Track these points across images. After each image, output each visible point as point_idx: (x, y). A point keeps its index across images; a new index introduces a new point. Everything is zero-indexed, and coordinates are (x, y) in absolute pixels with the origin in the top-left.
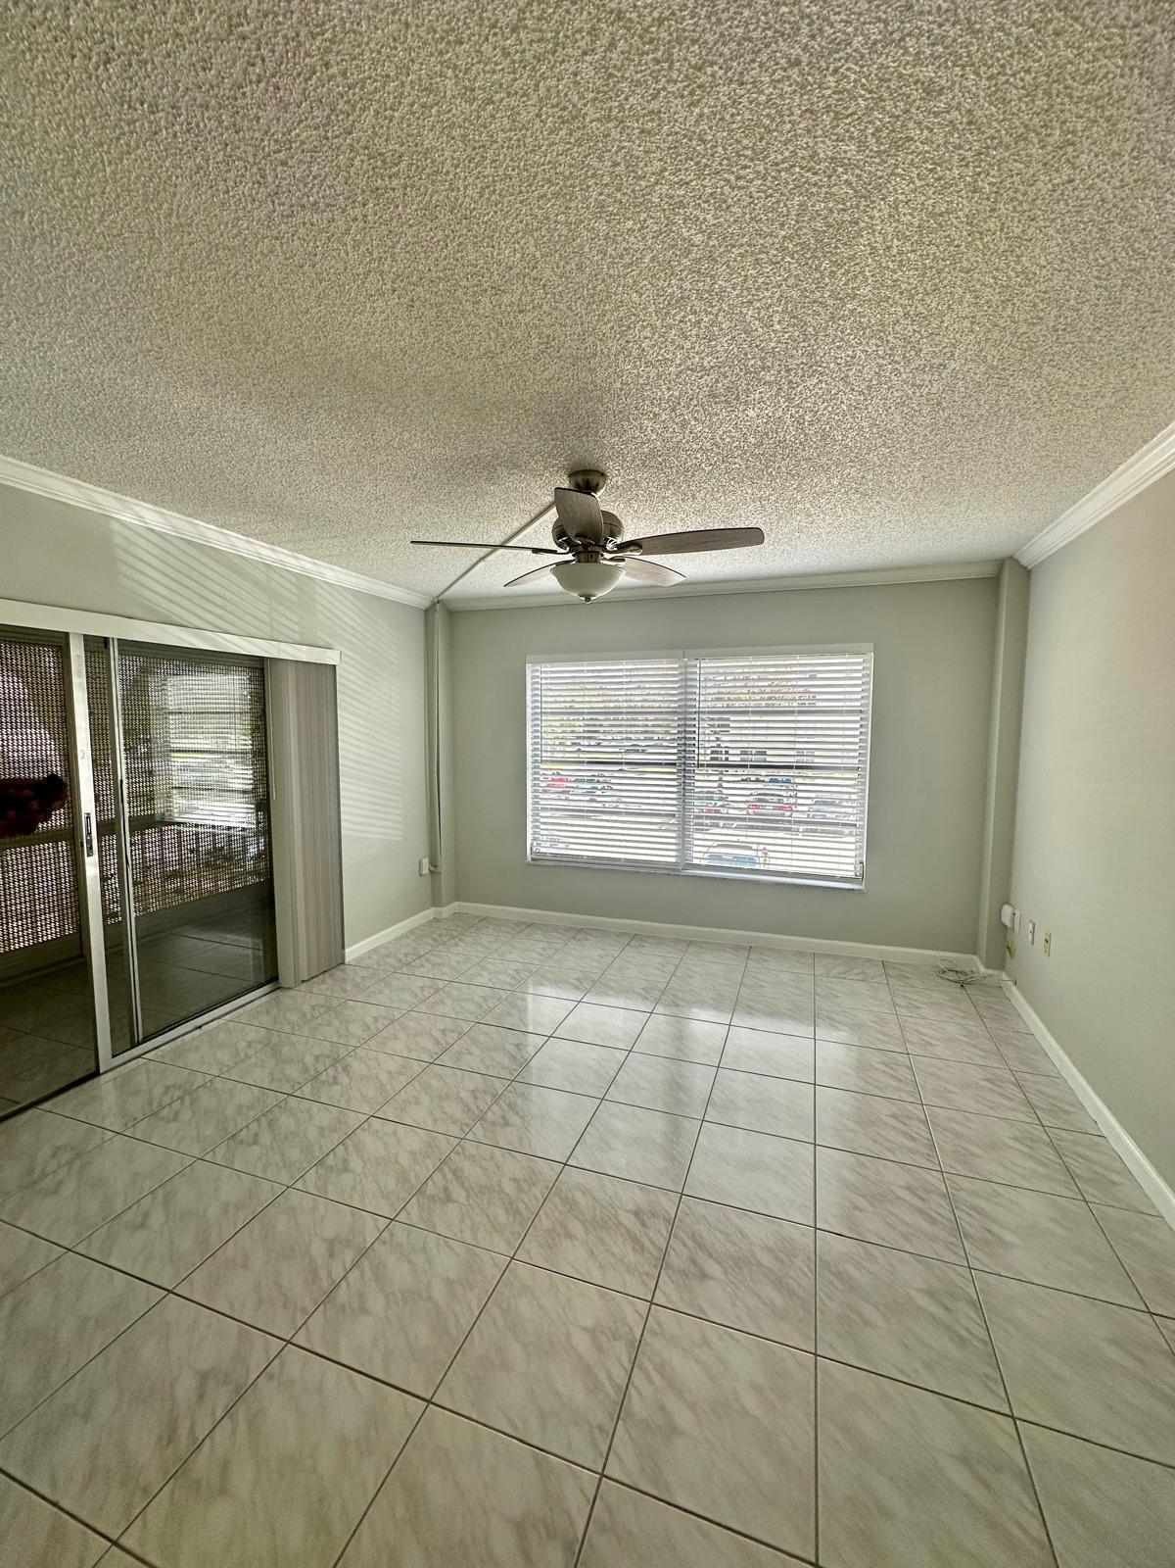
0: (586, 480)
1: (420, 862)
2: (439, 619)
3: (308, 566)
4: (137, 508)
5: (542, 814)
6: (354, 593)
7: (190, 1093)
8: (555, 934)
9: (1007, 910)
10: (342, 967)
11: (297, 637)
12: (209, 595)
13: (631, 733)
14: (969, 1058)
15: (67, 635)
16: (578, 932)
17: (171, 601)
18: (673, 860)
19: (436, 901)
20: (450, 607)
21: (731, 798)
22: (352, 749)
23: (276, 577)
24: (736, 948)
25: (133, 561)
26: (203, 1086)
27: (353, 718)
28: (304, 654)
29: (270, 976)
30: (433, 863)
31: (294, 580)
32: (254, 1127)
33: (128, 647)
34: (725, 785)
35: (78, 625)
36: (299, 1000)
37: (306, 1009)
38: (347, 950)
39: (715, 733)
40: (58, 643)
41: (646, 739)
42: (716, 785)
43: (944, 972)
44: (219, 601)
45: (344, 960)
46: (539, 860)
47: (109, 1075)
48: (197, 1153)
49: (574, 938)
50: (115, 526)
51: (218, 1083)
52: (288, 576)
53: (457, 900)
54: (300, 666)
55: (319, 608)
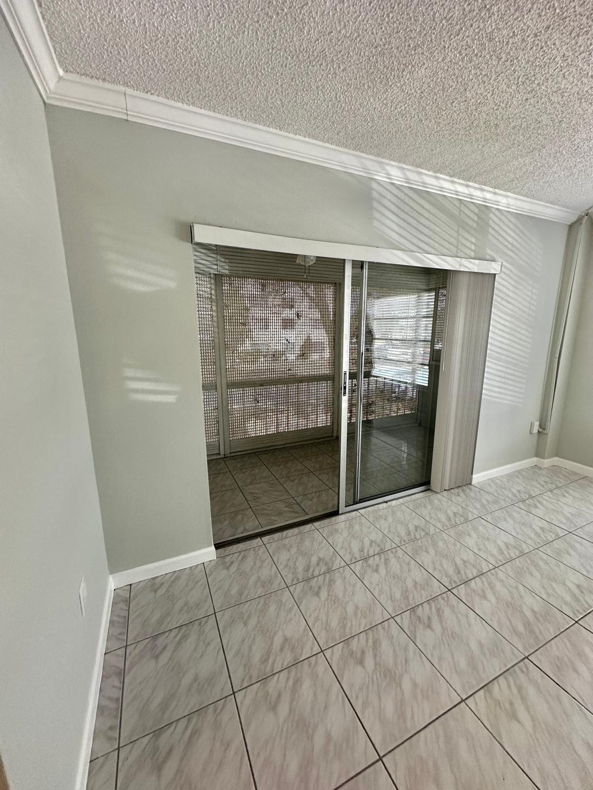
1: (532, 425)
4: (388, 168)
10: (469, 485)
15: (344, 260)
17: (400, 235)
19: (539, 453)
23: (465, 210)
27: (504, 316)
28: (474, 266)
29: (425, 482)
30: (542, 426)
31: (476, 210)
35: (350, 254)
36: (440, 500)
38: (474, 476)
44: (426, 231)
45: (471, 481)
47: (342, 515)
52: (473, 207)
53: (557, 455)
54: (472, 276)
55: (491, 231)
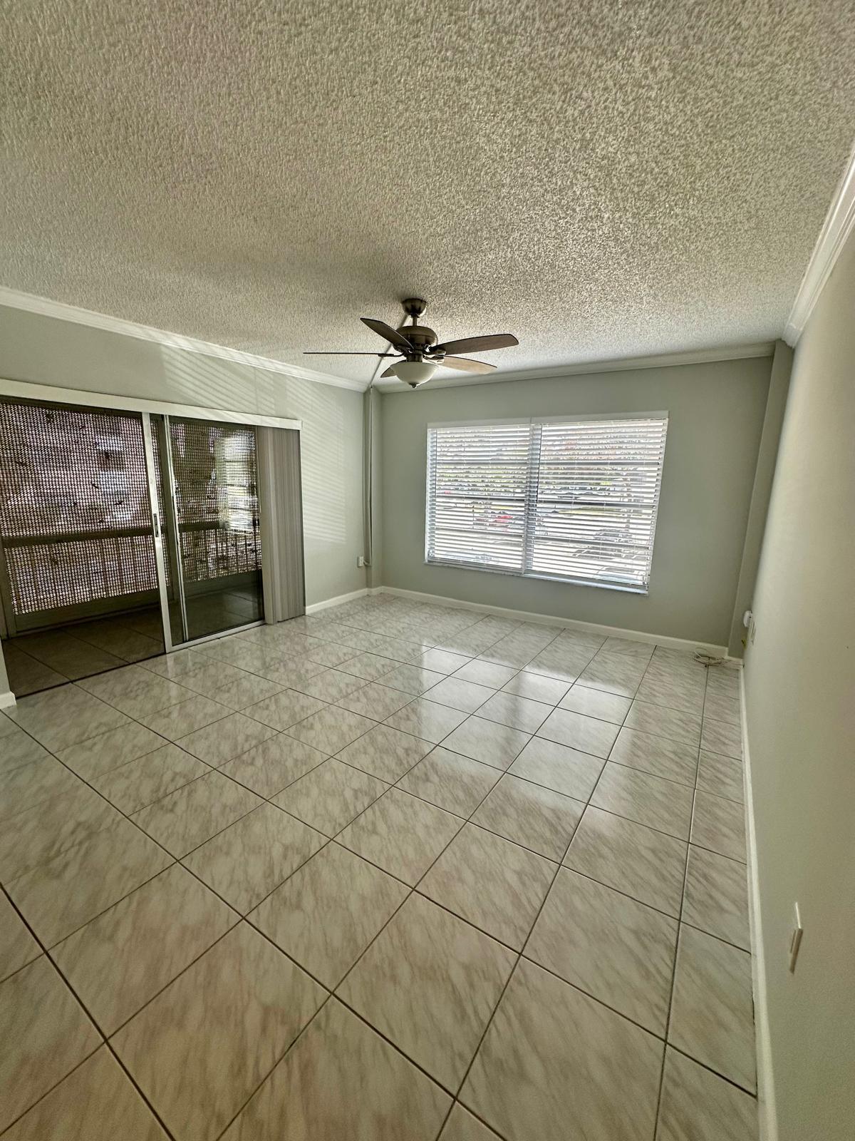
0: (413, 306)
1: (358, 559)
2: (373, 398)
3: (280, 367)
4: (174, 338)
5: (437, 532)
6: (314, 384)
7: (204, 666)
8: (438, 610)
9: (747, 614)
10: (303, 616)
11: (273, 412)
12: (219, 388)
13: (569, 484)
14: (677, 706)
15: (141, 413)
16: (452, 610)
17: (197, 393)
18: (519, 566)
19: (368, 584)
20: (381, 390)
21: (634, 536)
22: (311, 484)
23: (261, 375)
24: (553, 628)
25: (173, 369)
26: (212, 664)
27: (314, 466)
28: (278, 423)
29: (261, 617)
30: (367, 560)
31: (271, 376)
32: (230, 685)
33: (175, 420)
34: (631, 526)
35: (146, 408)
36: (274, 631)
37: (276, 635)
38: (307, 608)
39: (627, 485)
40: (137, 416)
41: (581, 489)
42: (624, 525)
43: (698, 657)
44: (223, 391)
45: (305, 613)
46: (432, 561)
47: (171, 654)
48: (200, 691)
49: (449, 613)
50: (163, 349)
51: (220, 664)
52: (266, 373)
53: (382, 584)
54: (276, 431)
55: (288, 393)
